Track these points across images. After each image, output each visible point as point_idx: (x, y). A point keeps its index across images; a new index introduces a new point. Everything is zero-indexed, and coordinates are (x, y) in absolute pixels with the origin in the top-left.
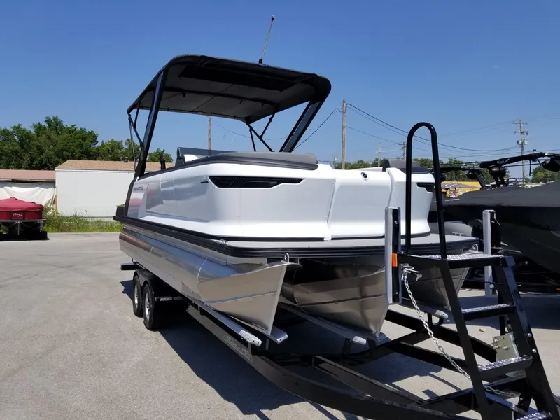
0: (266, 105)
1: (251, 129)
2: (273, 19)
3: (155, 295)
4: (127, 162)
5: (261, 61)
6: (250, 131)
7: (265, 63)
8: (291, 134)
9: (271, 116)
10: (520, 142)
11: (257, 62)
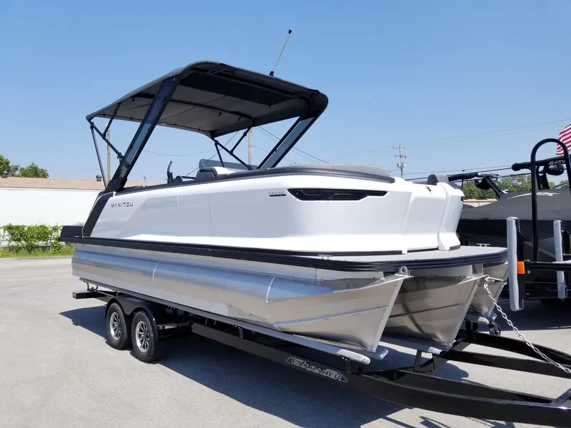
0: (243, 119)
1: (217, 143)
2: (290, 32)
3: (158, 322)
4: (6, 177)
5: (272, 73)
6: (216, 145)
7: (275, 75)
8: (275, 149)
9: (245, 131)
10: (400, 165)
11: (267, 74)
